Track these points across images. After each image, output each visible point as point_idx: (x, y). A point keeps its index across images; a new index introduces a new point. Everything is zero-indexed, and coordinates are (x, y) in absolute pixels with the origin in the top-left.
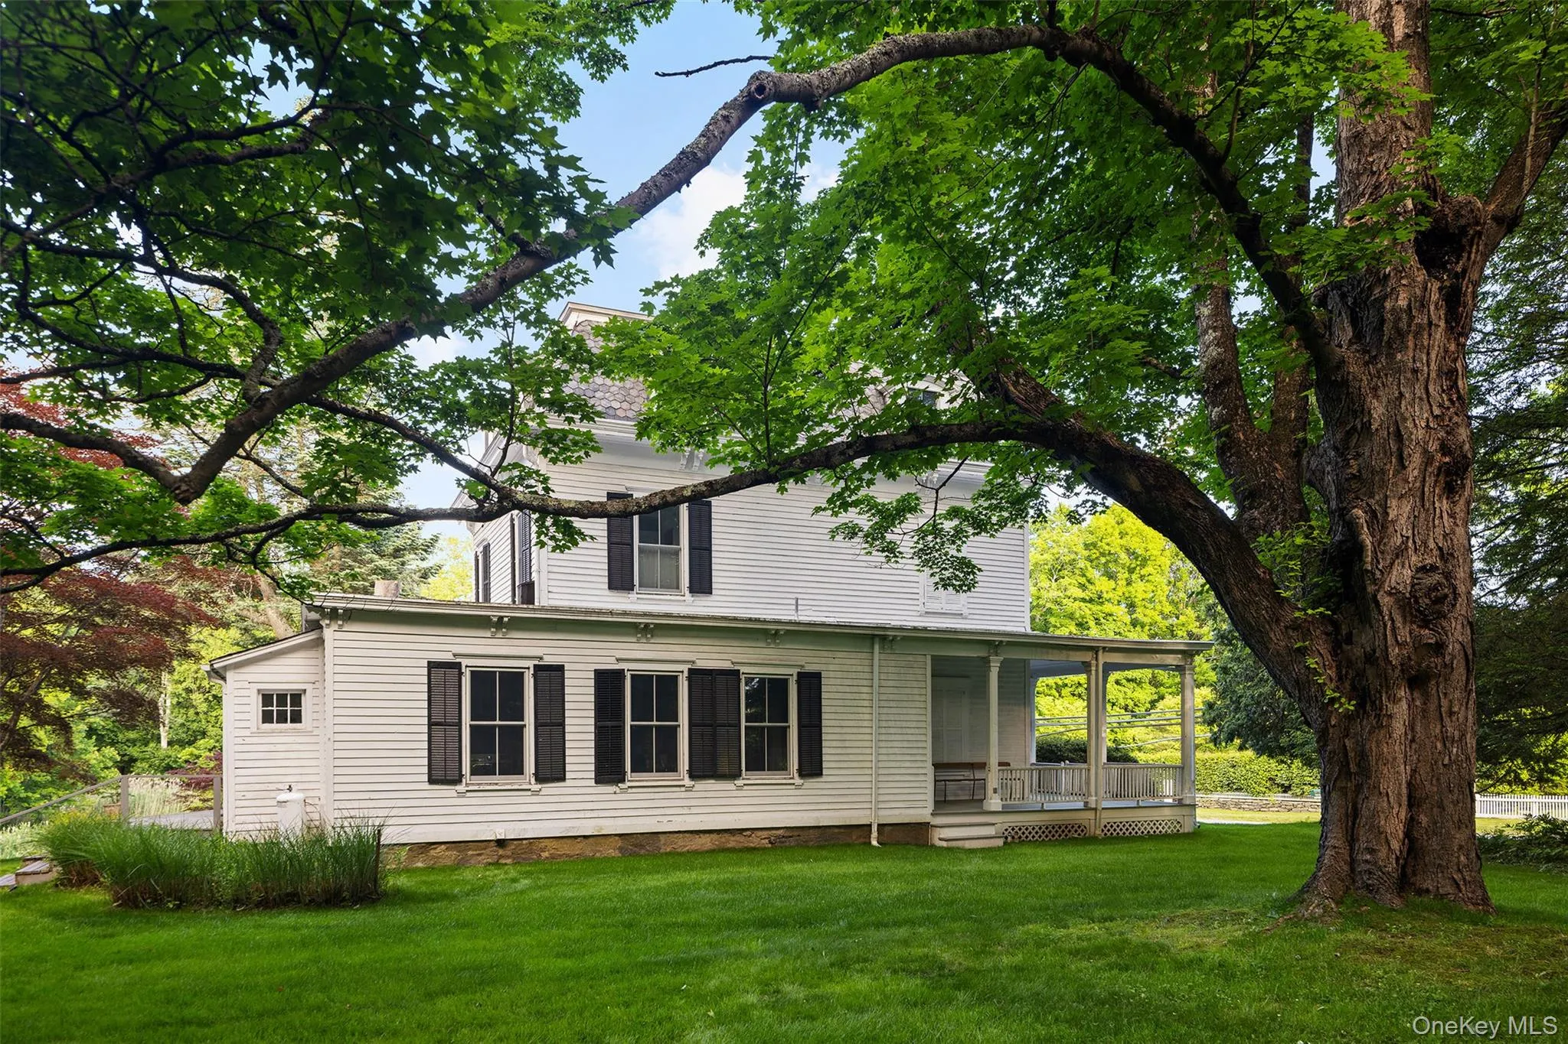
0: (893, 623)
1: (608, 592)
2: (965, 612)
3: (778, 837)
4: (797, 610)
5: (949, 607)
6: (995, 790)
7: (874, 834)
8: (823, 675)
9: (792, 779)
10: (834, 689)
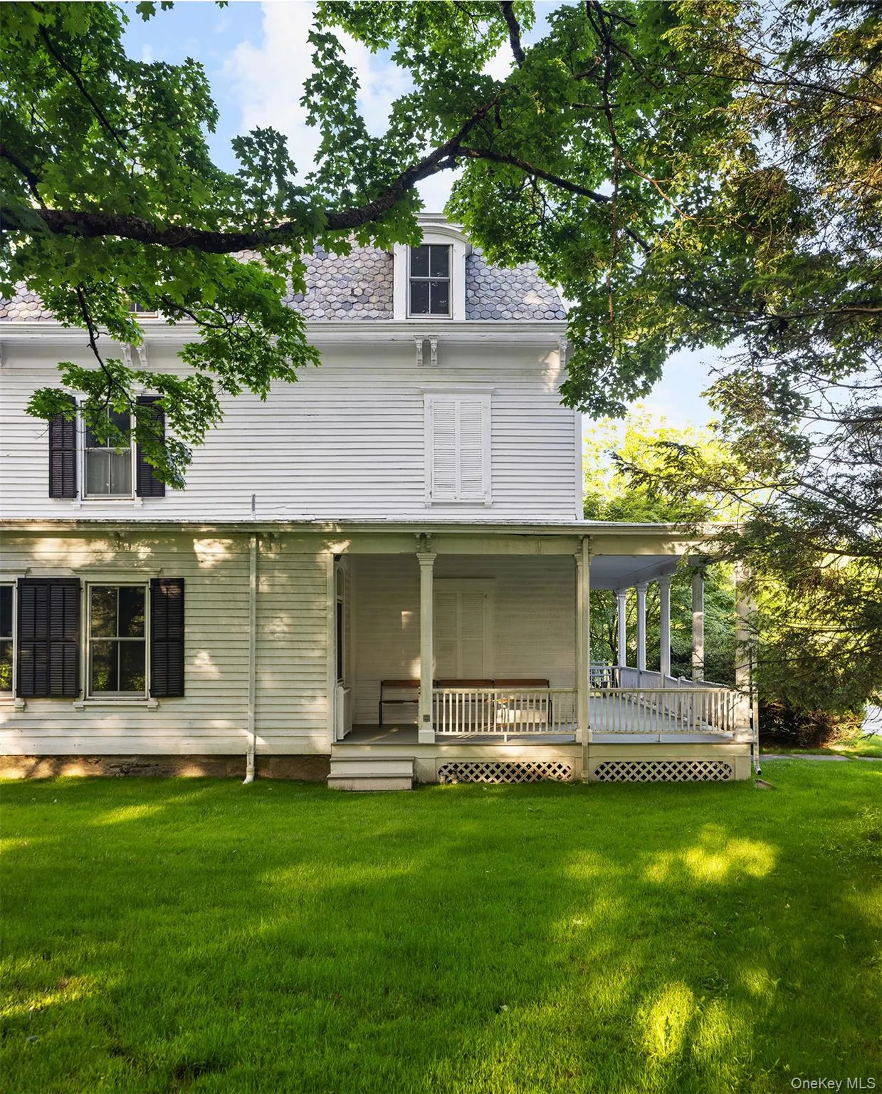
0: (390, 518)
1: (51, 501)
2: (488, 500)
3: (132, 765)
4: (254, 509)
5: (465, 495)
6: (426, 718)
7: (250, 767)
8: (187, 581)
9: (147, 700)
10: (201, 597)
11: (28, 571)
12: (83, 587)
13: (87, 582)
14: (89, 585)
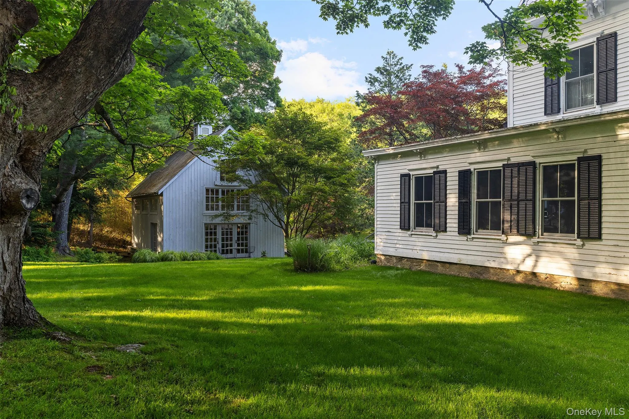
1: (546, 117)
8: (604, 156)
9: (575, 240)
10: (614, 167)
11: (509, 159)
12: (538, 166)
13: (540, 163)
14: (541, 165)
